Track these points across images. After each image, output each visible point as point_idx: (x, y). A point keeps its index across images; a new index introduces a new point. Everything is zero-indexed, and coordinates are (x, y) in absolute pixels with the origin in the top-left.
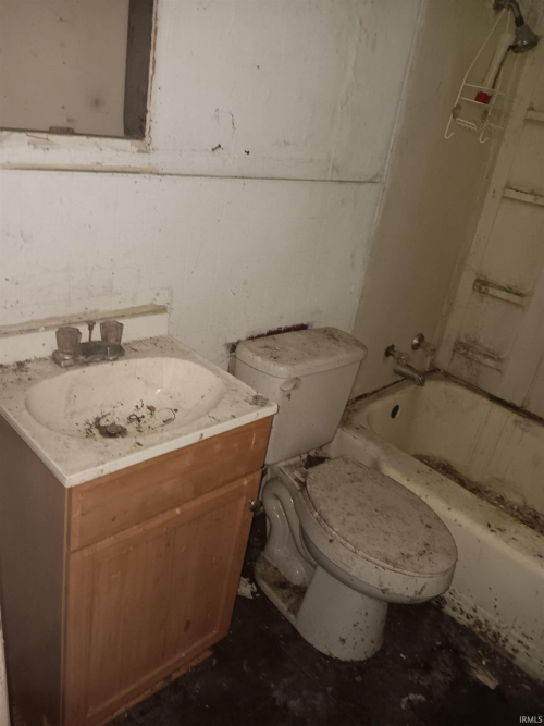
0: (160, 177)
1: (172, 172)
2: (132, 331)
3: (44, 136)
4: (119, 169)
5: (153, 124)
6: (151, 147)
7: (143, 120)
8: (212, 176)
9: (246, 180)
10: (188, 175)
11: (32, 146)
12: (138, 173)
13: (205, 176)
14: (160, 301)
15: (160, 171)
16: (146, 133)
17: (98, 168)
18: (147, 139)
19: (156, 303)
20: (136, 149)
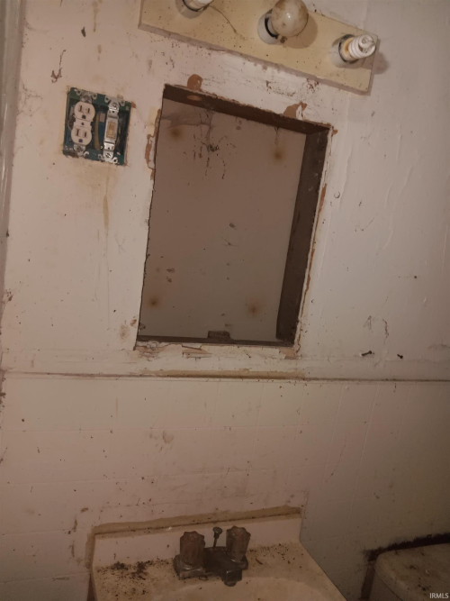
0: (305, 382)
1: (319, 376)
2: (261, 534)
3: (198, 345)
4: (266, 375)
5: (303, 333)
6: (299, 354)
7: (295, 328)
8: (360, 380)
9: (397, 383)
10: (335, 379)
11: (185, 356)
12: (284, 378)
13: (353, 380)
14: (295, 503)
15: (307, 376)
16: (296, 340)
17: (245, 373)
18: (296, 347)
19: (291, 505)
20: (283, 357)
